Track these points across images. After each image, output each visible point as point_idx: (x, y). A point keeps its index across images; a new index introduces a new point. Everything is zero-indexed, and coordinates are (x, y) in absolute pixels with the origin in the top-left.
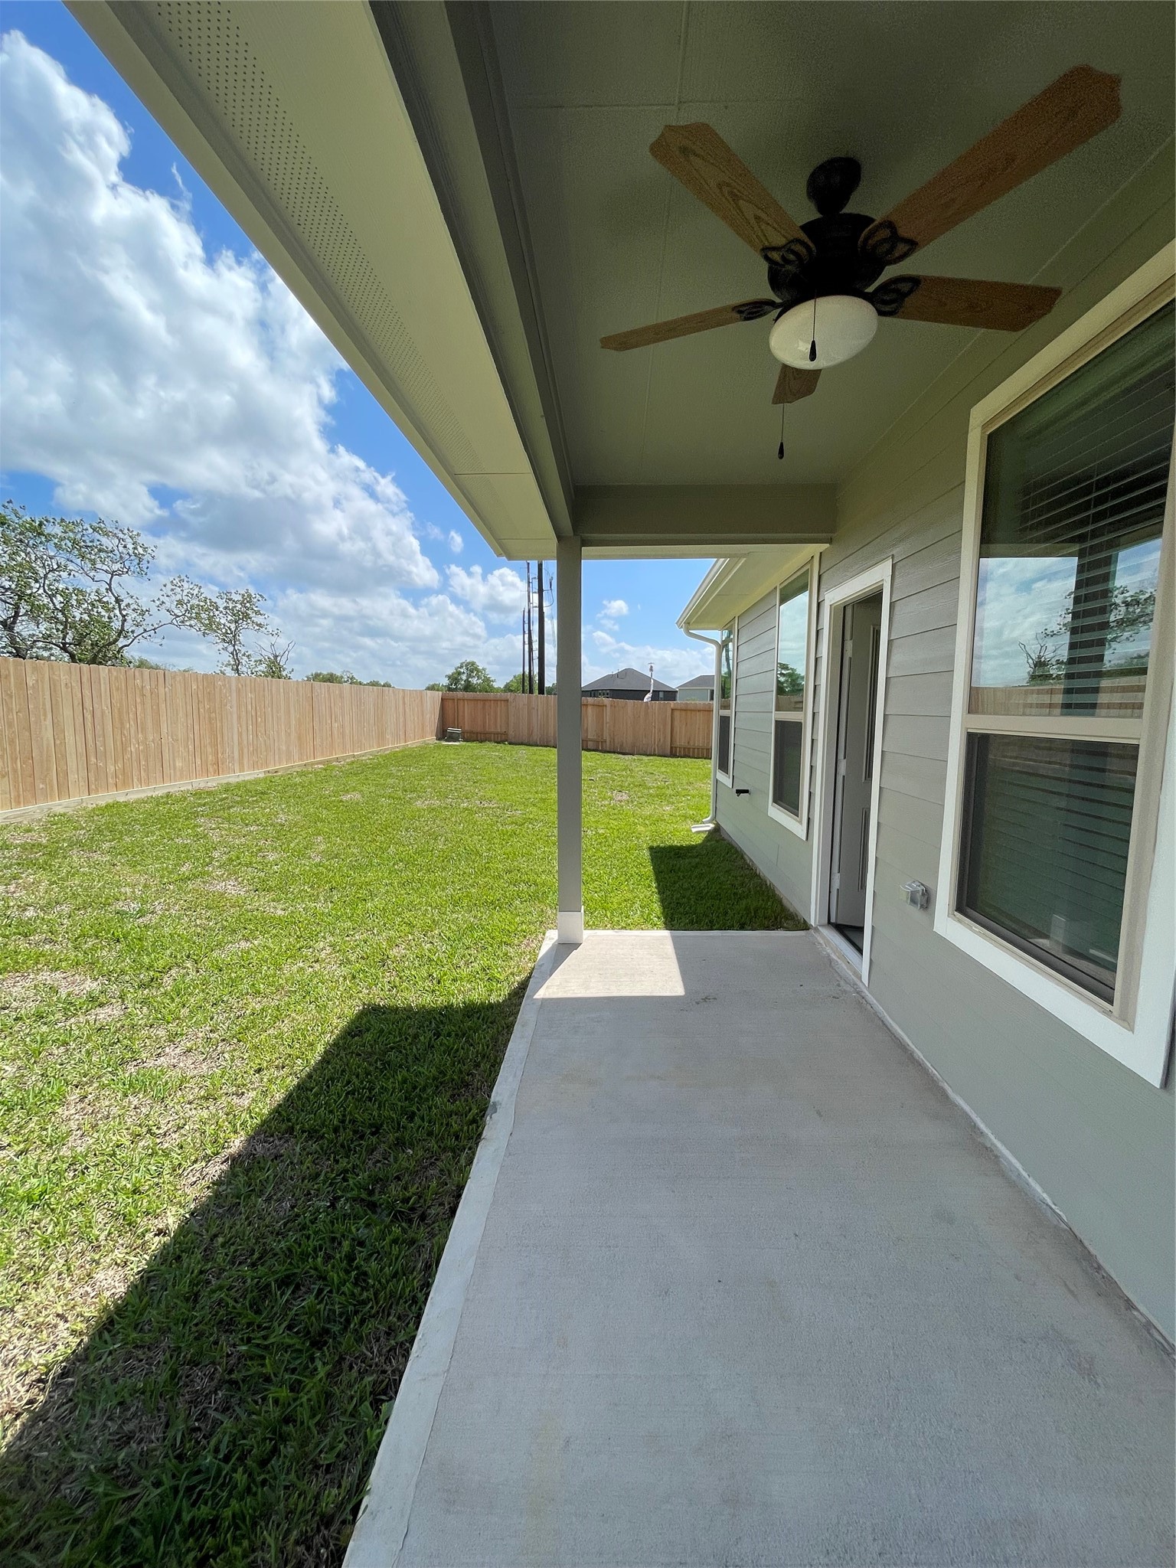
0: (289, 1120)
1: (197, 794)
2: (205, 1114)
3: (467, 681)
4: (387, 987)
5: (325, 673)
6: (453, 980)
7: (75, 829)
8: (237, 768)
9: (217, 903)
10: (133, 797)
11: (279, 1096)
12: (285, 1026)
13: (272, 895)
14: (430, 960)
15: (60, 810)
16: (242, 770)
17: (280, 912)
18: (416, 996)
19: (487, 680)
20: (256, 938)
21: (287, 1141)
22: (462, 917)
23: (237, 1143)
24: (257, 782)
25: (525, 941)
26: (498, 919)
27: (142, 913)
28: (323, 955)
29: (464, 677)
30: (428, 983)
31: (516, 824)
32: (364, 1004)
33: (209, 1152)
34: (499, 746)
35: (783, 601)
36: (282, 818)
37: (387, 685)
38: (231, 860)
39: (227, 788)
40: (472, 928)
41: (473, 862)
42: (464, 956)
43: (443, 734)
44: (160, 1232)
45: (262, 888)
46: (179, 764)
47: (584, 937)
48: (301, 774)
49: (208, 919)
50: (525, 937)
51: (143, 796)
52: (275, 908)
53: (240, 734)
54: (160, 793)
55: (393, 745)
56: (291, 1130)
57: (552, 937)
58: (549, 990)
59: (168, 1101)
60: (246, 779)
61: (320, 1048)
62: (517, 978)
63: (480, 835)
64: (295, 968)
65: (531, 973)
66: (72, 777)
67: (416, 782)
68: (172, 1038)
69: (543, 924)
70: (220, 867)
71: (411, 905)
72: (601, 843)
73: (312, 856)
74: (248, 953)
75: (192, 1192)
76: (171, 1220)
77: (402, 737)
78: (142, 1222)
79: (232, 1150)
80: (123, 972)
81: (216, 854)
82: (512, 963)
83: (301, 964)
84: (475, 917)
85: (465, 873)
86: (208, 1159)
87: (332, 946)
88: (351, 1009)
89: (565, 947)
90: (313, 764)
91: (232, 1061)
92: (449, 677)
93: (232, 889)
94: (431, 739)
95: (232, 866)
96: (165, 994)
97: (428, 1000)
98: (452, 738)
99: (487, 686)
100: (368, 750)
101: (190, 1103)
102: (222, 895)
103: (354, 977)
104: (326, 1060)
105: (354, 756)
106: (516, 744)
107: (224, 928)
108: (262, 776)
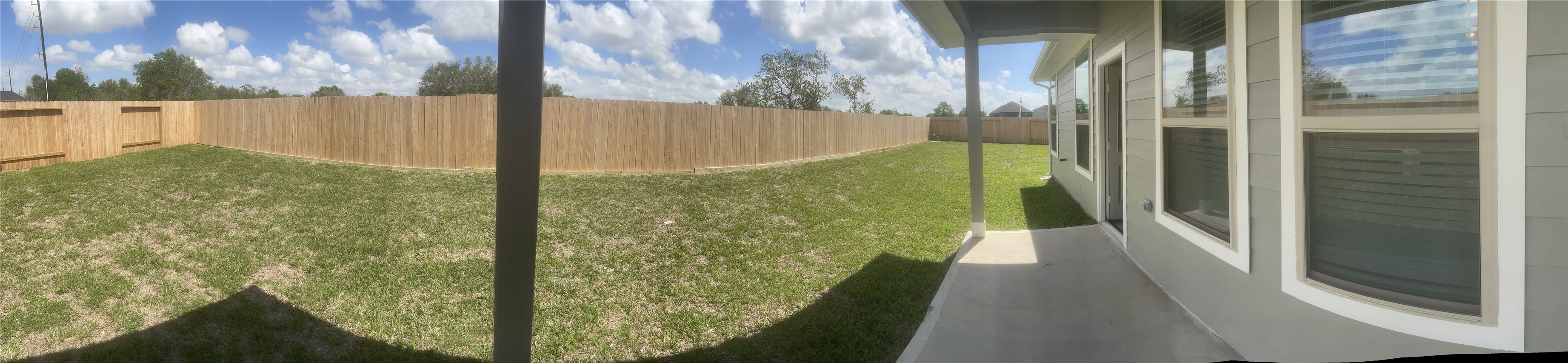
0: (845, 287)
1: (836, 160)
2: (818, 276)
3: (943, 111)
4: (892, 247)
5: (887, 110)
6: (921, 249)
7: (798, 170)
8: (851, 151)
9: (836, 203)
10: (816, 160)
11: (844, 278)
12: (851, 253)
13: (855, 203)
14: (912, 239)
15: (795, 163)
16: (852, 151)
17: (857, 210)
18: (904, 253)
19: (951, 111)
20: (847, 219)
21: (844, 295)
22: (929, 222)
23: (827, 289)
24: (857, 157)
25: (957, 236)
26: (946, 225)
27: (812, 203)
28: (870, 229)
29: (942, 110)
30: (910, 249)
31: (959, 180)
32: (882, 252)
33: (817, 289)
34: (955, 143)
35: (1077, 65)
36: (863, 172)
37: (910, 115)
38: (843, 187)
39: (846, 159)
40: (933, 227)
41: (938, 197)
42: (927, 239)
43: (931, 137)
44: (798, 307)
45: (852, 199)
46: (831, 149)
47: (986, 234)
48: (874, 155)
49: (832, 208)
50: (957, 233)
51: (819, 160)
52: (856, 208)
53: (852, 137)
54: (824, 159)
55: (909, 143)
56: (845, 292)
57: (969, 234)
58: (967, 259)
59: (808, 268)
60: (854, 155)
61: (862, 265)
62: (951, 252)
63: (942, 185)
64: (859, 232)
65: (958, 251)
66: (799, 152)
67: (917, 160)
68: (813, 248)
69: (967, 227)
70: (839, 189)
71: (908, 215)
72: (997, 188)
73: (872, 189)
74: (843, 223)
75: (810, 300)
76: (802, 305)
77: (914, 139)
78: (793, 302)
79: (824, 291)
80: (803, 222)
81: (839, 184)
82: (950, 245)
83: (861, 231)
84: (935, 223)
85: (933, 202)
86: (816, 291)
87: (874, 226)
88: (877, 252)
89: (976, 239)
90: (878, 150)
91: (831, 261)
92: (935, 110)
93: (842, 198)
94: (926, 140)
95: (843, 190)
96: (814, 232)
97: (909, 256)
98: (935, 139)
99: (952, 115)
100: (899, 145)
101: (815, 271)
102: (838, 200)
103: (880, 240)
104: (864, 269)
105: (894, 147)
106: (962, 141)
107: (837, 212)
108: (859, 154)
